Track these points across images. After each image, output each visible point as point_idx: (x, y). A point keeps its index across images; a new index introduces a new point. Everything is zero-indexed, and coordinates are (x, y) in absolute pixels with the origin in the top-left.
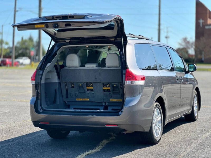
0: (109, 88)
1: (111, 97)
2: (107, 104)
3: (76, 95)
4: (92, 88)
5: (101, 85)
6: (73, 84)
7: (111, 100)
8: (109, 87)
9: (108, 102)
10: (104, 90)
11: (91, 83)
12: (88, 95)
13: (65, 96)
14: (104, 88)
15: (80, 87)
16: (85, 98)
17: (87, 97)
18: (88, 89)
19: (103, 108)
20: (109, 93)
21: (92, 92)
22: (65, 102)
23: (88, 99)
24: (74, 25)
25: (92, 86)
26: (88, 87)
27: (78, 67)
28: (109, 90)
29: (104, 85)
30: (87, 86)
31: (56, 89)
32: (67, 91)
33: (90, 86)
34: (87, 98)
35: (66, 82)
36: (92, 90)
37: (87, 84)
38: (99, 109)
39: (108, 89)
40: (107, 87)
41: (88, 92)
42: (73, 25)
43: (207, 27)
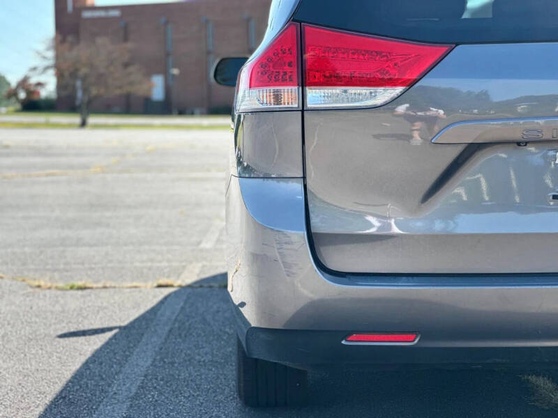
43: (87, 14)
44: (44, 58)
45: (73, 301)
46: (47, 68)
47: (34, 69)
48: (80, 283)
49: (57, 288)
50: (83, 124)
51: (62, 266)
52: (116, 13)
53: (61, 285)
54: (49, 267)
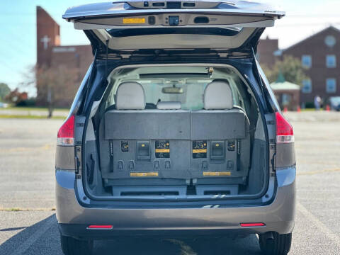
0: (204, 151)
1: (206, 168)
2: (195, 181)
3: (131, 166)
4: (167, 151)
5: (189, 145)
6: (127, 144)
7: (205, 174)
8: (205, 147)
9: (198, 179)
10: (195, 156)
11: (168, 141)
12: (157, 166)
13: (105, 169)
14: (195, 151)
15: (140, 149)
16: (149, 171)
17: (155, 169)
18: (159, 153)
19: (184, 190)
20: (204, 159)
21: (168, 159)
22: (103, 180)
23: (156, 174)
24: (215, 20)
25: (168, 147)
26: (159, 148)
27: (141, 110)
28: (204, 155)
29: (195, 144)
30: (156, 148)
31: (91, 155)
32: (112, 158)
33: (163, 147)
34: (154, 171)
35: (111, 141)
36: (167, 155)
37: (158, 144)
38: (177, 193)
39: (201, 153)
40: (200, 148)
41: (158, 159)
42: (212, 19)
43: (56, 50)
44: (28, 77)
45: (12, 216)
46: (29, 84)
47: (22, 83)
48: (17, 208)
49: (6, 210)
50: (50, 116)
51: (11, 200)
52: (73, 50)
53: (8, 209)
54: (5, 201)
